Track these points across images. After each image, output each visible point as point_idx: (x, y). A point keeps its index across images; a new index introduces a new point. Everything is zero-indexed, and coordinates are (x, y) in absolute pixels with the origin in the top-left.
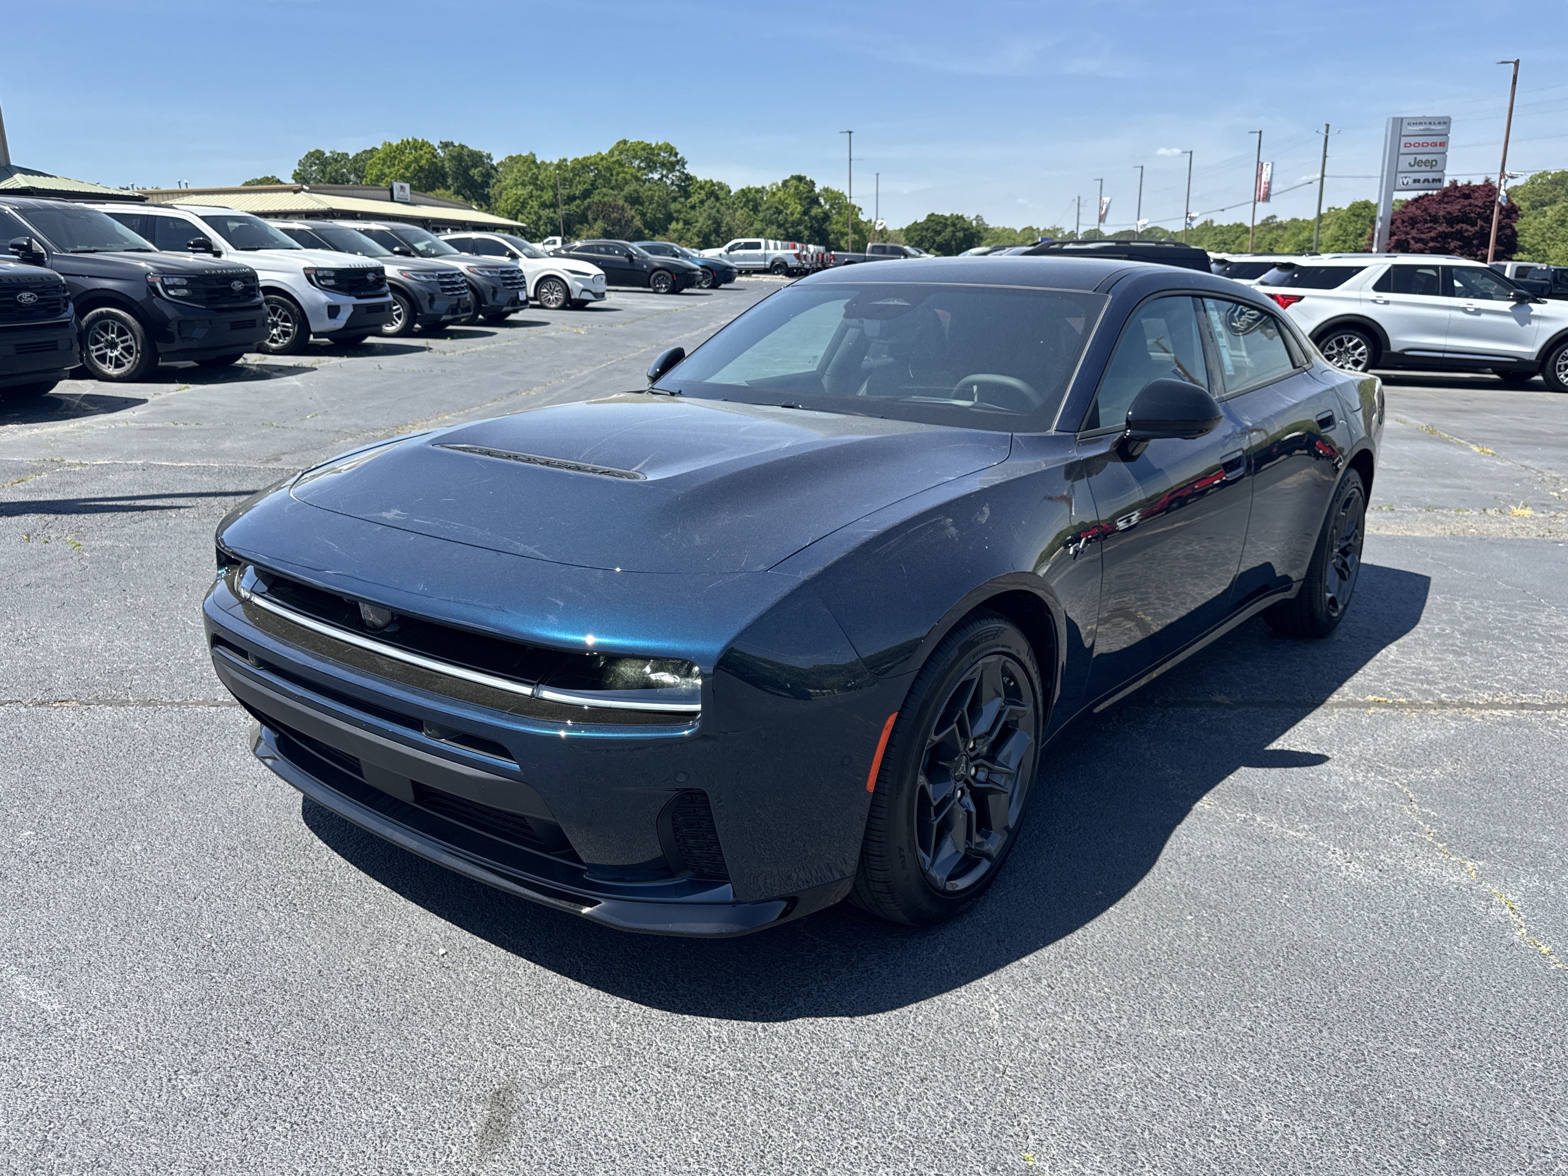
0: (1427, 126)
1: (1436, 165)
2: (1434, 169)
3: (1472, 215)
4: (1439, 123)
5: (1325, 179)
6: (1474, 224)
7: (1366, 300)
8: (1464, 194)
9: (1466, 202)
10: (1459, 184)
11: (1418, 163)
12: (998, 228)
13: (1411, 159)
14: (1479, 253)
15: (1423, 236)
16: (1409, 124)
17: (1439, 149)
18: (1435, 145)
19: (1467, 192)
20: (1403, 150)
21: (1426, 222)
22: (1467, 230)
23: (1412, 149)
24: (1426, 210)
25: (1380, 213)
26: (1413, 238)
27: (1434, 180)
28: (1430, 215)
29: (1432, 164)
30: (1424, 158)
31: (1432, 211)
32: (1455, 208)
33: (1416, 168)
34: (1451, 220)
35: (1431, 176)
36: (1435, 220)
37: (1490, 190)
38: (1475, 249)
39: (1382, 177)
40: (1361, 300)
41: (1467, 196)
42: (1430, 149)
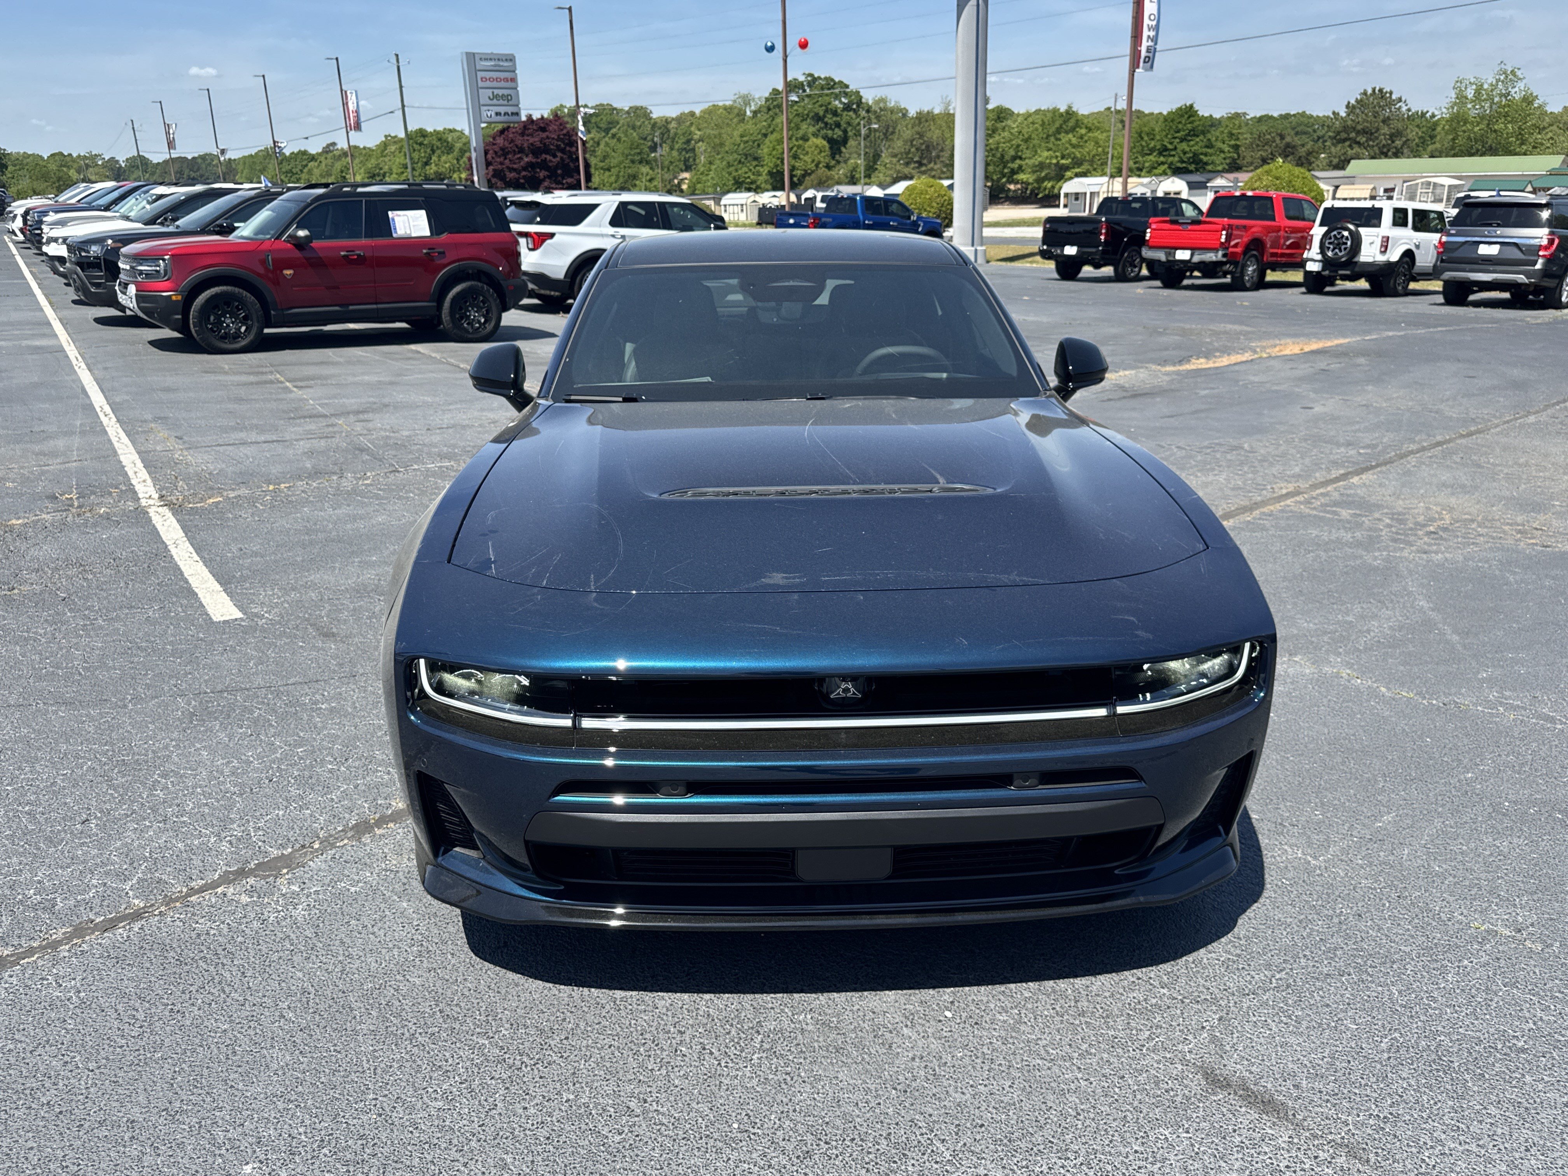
0: (497, 63)
1: (511, 98)
2: (510, 103)
3: (552, 147)
4: (506, 60)
5: (406, 109)
6: (555, 156)
7: (607, 235)
8: (540, 127)
9: (544, 135)
10: (534, 118)
11: (496, 97)
12: (18, 153)
13: (489, 92)
14: (564, 181)
15: (515, 166)
16: (481, 59)
17: (509, 84)
18: (506, 80)
19: (542, 125)
20: (481, 84)
21: (515, 153)
22: (551, 161)
23: (488, 84)
24: (512, 141)
25: (474, 144)
26: (508, 168)
27: (512, 114)
28: (517, 146)
29: (508, 98)
30: (500, 92)
31: (519, 142)
32: (535, 140)
33: (495, 102)
34: (536, 151)
35: (510, 110)
36: (521, 150)
37: (561, 124)
38: (560, 178)
39: (468, 109)
40: (602, 235)
41: (543, 129)
42: (503, 84)
